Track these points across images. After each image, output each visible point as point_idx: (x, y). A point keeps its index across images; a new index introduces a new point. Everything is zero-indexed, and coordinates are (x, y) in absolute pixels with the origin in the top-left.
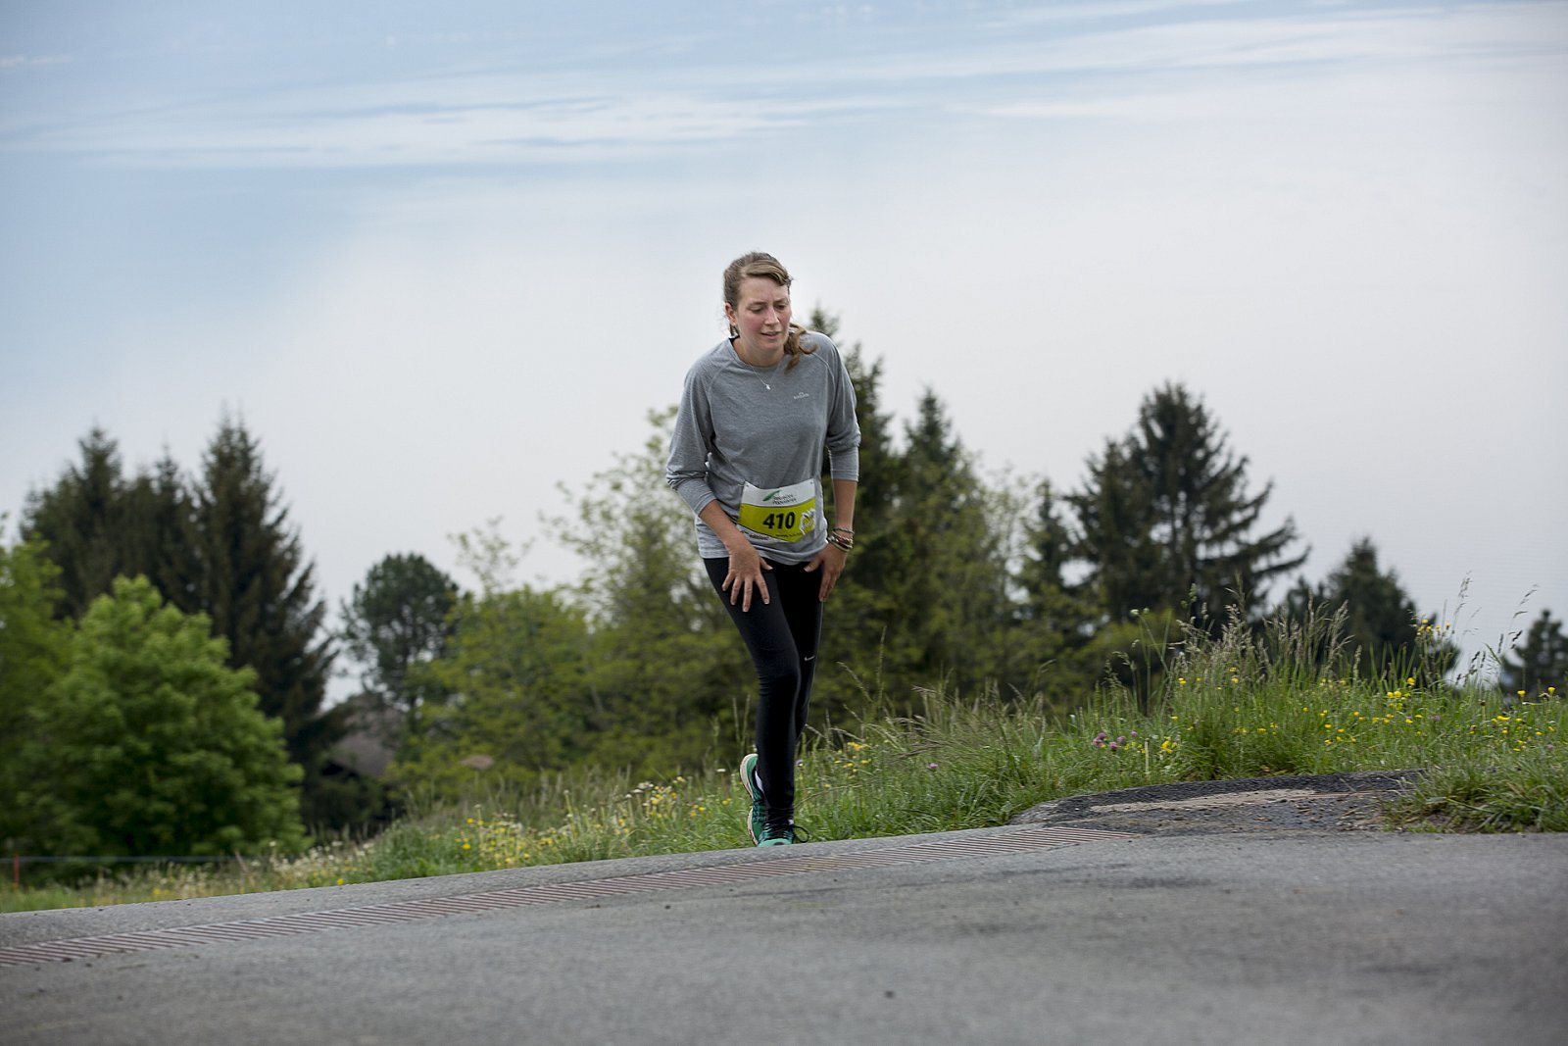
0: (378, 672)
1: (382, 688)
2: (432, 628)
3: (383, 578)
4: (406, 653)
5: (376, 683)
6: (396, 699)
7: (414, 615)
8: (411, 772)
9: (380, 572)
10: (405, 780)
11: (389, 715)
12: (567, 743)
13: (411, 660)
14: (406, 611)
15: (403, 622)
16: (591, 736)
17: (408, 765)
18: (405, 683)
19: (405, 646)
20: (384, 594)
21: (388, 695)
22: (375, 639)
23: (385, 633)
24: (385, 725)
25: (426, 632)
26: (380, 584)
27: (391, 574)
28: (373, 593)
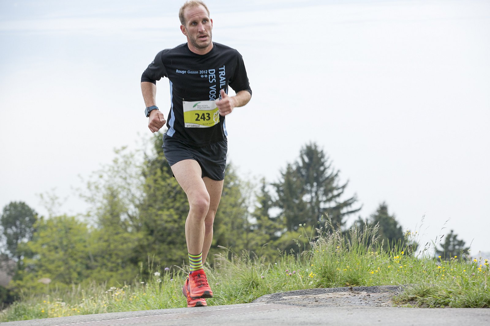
0: (6, 247)
1: (8, 252)
2: (28, 229)
3: (9, 210)
4: (17, 239)
5: (6, 250)
6: (13, 256)
7: (21, 224)
8: (19, 285)
9: (8, 208)
10: (16, 287)
11: (10, 263)
12: (79, 274)
13: (19, 242)
14: (18, 223)
15: (16, 227)
16: (89, 271)
17: (18, 282)
18: (17, 251)
19: (17, 236)
20: (9, 216)
21: (10, 255)
22: (5, 234)
23: (9, 231)
24: (8, 266)
25: (25, 231)
26: (8, 213)
27: (12, 208)
28: (5, 216)
